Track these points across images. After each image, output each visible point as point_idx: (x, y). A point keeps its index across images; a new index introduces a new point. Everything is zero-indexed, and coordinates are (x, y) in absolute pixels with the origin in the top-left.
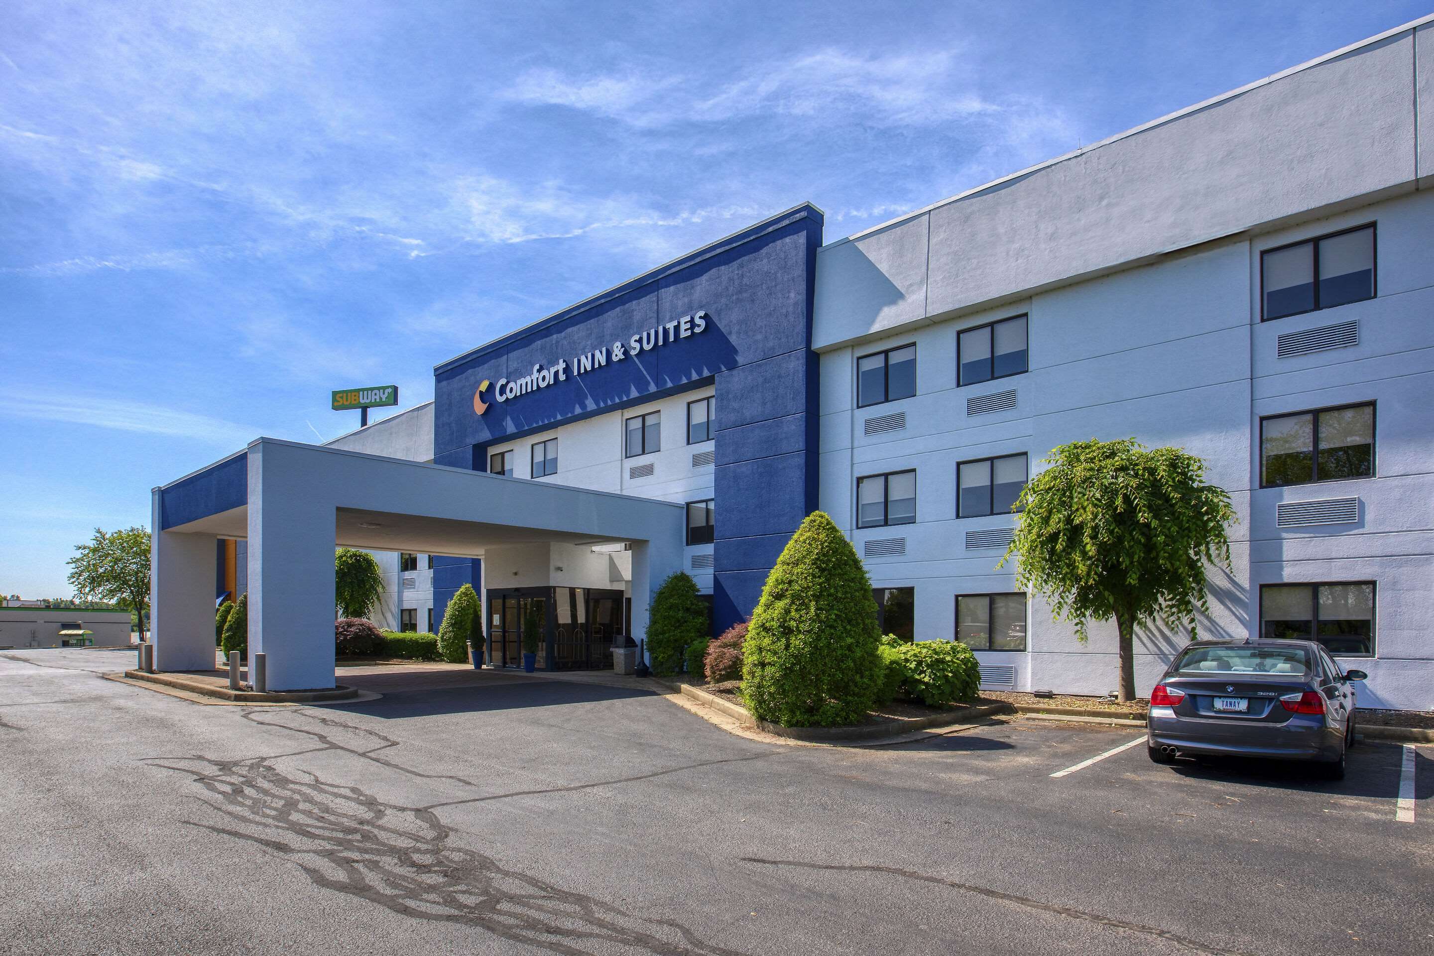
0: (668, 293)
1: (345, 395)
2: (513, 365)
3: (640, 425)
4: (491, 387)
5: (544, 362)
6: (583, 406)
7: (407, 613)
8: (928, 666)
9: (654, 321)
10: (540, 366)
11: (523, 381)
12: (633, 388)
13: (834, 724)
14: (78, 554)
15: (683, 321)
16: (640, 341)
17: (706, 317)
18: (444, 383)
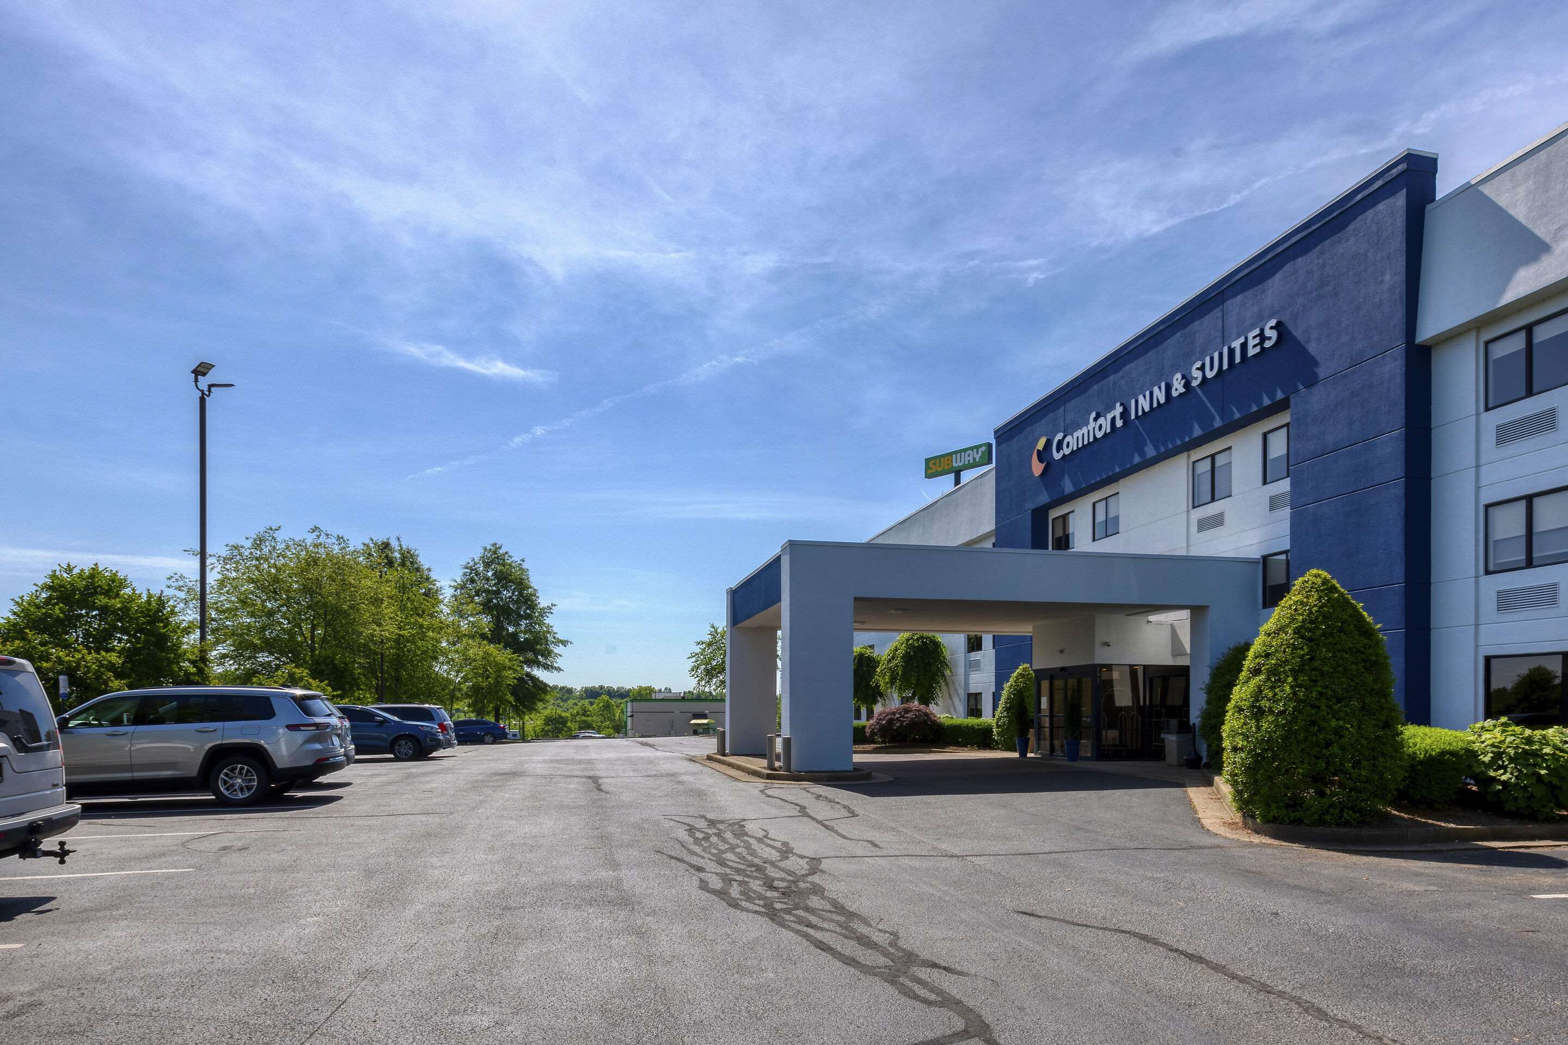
0: (1234, 305)
1: (938, 461)
2: (1070, 417)
3: (1209, 468)
4: (1048, 444)
5: (1101, 409)
6: (1142, 453)
7: (974, 696)
8: (1511, 760)
9: (1219, 340)
10: (1097, 413)
11: (1078, 433)
12: (1196, 426)
13: (1321, 822)
14: (697, 649)
15: (1251, 335)
16: (1202, 368)
17: (1279, 327)
18: (1004, 445)
